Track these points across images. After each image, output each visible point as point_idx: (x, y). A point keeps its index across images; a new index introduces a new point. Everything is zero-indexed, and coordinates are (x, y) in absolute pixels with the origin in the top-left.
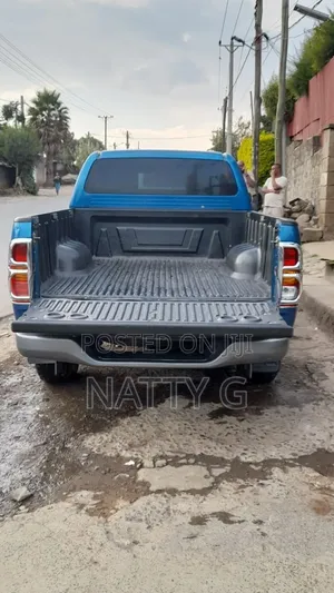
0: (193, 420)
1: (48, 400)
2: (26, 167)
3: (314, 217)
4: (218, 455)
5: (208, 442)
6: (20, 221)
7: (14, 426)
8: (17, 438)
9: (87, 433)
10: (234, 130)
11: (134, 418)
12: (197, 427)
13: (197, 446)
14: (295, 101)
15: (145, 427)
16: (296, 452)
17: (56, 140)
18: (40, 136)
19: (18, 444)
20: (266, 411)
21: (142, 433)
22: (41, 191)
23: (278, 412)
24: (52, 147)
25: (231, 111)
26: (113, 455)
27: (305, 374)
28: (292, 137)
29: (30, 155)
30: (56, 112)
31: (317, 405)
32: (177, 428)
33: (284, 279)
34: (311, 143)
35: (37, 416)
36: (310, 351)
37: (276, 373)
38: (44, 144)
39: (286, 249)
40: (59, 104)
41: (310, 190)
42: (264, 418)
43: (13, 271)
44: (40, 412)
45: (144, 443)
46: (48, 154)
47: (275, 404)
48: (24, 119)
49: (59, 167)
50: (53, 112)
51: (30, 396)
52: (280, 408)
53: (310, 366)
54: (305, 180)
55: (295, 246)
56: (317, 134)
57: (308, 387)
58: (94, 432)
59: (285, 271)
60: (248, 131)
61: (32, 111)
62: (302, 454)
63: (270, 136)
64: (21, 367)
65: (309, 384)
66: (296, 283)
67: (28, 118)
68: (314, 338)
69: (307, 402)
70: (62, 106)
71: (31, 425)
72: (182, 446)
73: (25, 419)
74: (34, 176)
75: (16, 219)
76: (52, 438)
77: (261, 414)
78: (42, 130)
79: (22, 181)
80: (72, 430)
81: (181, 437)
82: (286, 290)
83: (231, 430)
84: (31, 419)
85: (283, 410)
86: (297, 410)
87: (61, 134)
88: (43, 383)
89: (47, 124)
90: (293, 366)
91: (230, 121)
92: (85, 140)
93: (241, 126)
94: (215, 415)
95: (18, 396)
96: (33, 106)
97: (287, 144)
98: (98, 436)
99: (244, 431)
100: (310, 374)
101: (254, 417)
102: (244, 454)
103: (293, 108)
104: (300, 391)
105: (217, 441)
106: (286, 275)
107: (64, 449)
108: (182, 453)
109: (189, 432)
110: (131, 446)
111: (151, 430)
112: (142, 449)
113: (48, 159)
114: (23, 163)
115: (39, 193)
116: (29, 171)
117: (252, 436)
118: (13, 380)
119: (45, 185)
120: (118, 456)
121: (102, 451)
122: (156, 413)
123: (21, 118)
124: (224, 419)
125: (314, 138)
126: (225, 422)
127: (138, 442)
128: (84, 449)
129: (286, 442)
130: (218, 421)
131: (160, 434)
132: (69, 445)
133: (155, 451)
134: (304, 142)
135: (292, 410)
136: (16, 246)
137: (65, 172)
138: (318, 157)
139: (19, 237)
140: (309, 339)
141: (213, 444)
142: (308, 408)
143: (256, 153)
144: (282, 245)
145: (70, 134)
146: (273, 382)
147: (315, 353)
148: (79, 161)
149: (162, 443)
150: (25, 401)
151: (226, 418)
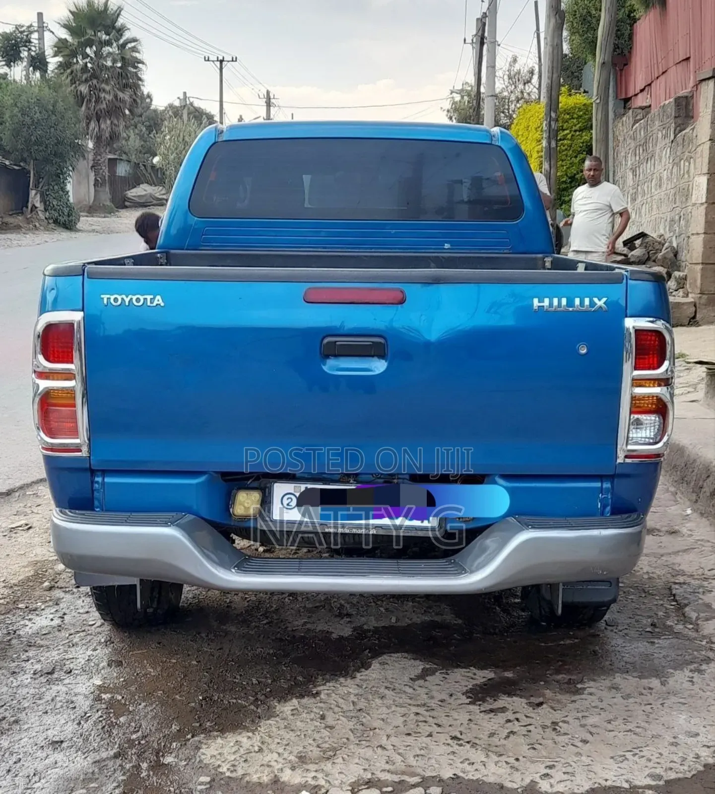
0: (433, 703)
1: (119, 664)
2: (53, 169)
3: (676, 274)
4: (491, 779)
5: (466, 751)
6: (57, 274)
7: (49, 719)
8: (56, 744)
9: (207, 732)
10: (499, 85)
11: (305, 701)
12: (444, 721)
13: (444, 760)
14: (635, 20)
15: (330, 721)
16: (658, 771)
17: (114, 111)
18: (80, 99)
19: (59, 756)
20: (590, 686)
21: (325, 733)
22: (85, 222)
23: (616, 688)
24: (106, 125)
25: (494, 43)
26: (266, 779)
27: (670, 606)
28: (627, 100)
29: (58, 143)
30: (113, 49)
31: (700, 671)
32: (399, 721)
33: (634, 398)
34: (671, 111)
35: (98, 699)
36: (678, 559)
37: (607, 605)
38: (89, 119)
39: (639, 332)
40: (120, 31)
41: (668, 216)
42: (584, 701)
43: (44, 384)
44: (102, 689)
45: (329, 754)
46: (98, 140)
47: (610, 671)
48: (46, 64)
49: (122, 170)
50: (107, 49)
51: (81, 655)
52: (618, 679)
53: (678, 590)
54: (658, 194)
55: (659, 325)
56: (682, 93)
57: (677, 635)
58: (222, 731)
59: (638, 382)
60: (529, 88)
61: (61, 46)
62: (673, 776)
63: (579, 99)
64: (58, 593)
65: (679, 627)
66: (661, 408)
67: (53, 62)
68: (684, 530)
69: (679, 665)
70: (127, 35)
71: (85, 717)
72: (412, 761)
73: (71, 704)
74: (69, 187)
75: (49, 269)
76: (131, 743)
77: (578, 692)
78: (84, 89)
79: (44, 201)
80: (175, 728)
81: (410, 740)
82: (638, 423)
83: (516, 727)
84: (84, 704)
85: (628, 682)
86: (655, 683)
87: (126, 96)
88: (107, 627)
89: (94, 75)
90: (643, 590)
91: (492, 67)
92: (176, 112)
93: (514, 78)
94: (479, 694)
95: (54, 655)
96: (64, 34)
97: (618, 116)
98: (232, 738)
99: (544, 727)
100: (680, 608)
101: (564, 698)
102: (546, 775)
103: (631, 37)
104: (662, 642)
105: (487, 750)
106: (639, 391)
107: (158, 767)
108: (413, 774)
109: (427, 729)
110: (302, 759)
111: (345, 726)
112: (328, 766)
113: (97, 152)
114: (47, 160)
115: (79, 225)
116: (59, 178)
117: (564, 739)
118: (43, 621)
119: (92, 210)
120: (276, 781)
121: (240, 772)
122: (353, 690)
123: (38, 62)
124: (500, 703)
125: (677, 100)
126: (503, 710)
127: (316, 753)
128: (202, 768)
129: (636, 750)
130: (486, 706)
131: (365, 734)
132: (169, 759)
133: (355, 772)
134: (654, 110)
135: (645, 682)
136: (50, 328)
137: (135, 181)
138: (688, 142)
139: (55, 308)
140: (673, 533)
141: (478, 756)
142: (680, 679)
143: (553, 134)
144: (630, 323)
145: (143, 98)
146: (602, 624)
147: (688, 563)
148: (165, 157)
149: (369, 753)
150: (69, 665)
151: (504, 701)
